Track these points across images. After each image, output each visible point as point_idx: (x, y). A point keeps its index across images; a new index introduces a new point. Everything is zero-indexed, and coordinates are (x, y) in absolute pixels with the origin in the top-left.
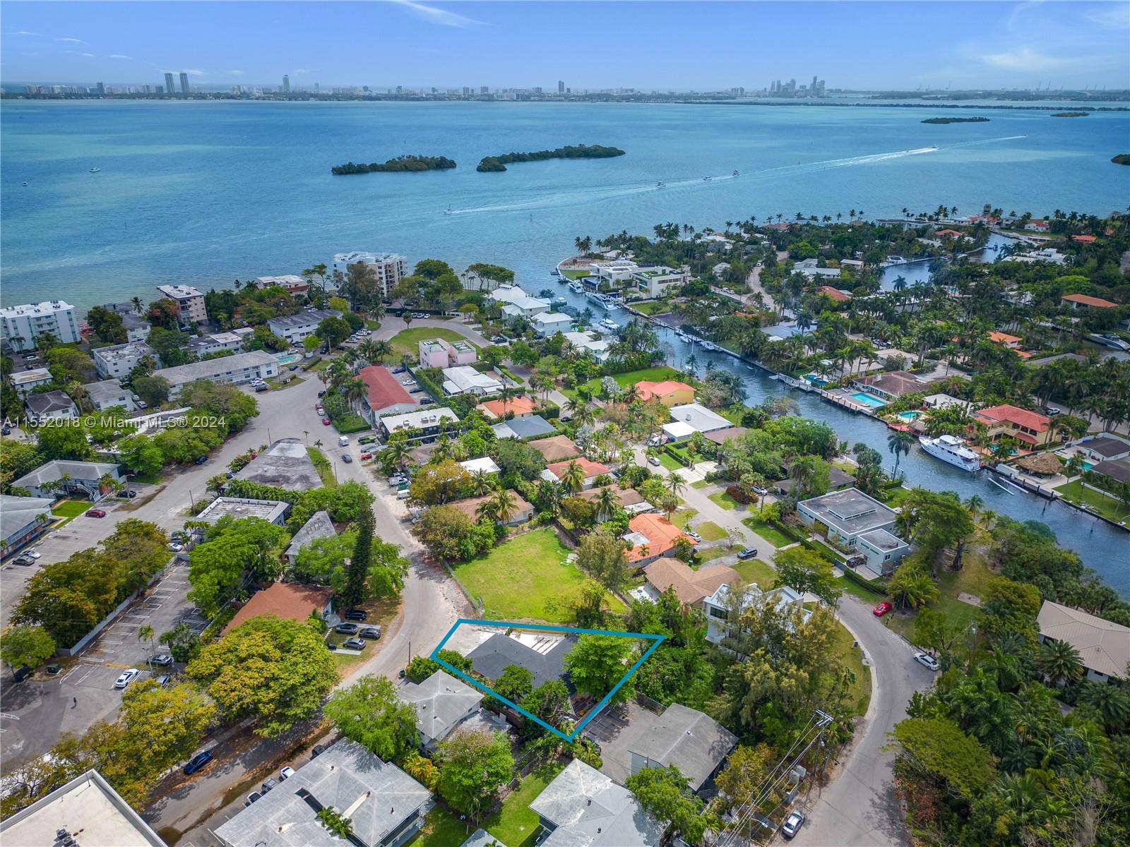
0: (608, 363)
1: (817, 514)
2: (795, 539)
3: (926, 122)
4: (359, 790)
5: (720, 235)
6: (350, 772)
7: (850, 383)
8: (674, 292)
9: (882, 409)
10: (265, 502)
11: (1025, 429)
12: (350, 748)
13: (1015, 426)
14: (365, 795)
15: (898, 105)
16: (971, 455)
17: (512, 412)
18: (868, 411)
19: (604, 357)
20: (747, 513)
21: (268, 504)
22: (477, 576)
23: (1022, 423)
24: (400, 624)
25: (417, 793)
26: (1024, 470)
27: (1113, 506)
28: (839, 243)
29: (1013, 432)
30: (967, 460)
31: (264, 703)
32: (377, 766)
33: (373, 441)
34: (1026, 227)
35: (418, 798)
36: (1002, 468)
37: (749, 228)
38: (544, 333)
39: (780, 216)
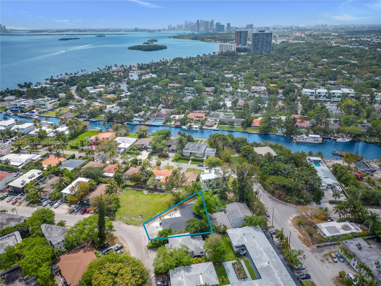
0: (71, 134)
1: (190, 151)
2: (189, 160)
3: (60, 40)
4: (197, 275)
5: (44, 84)
6: (187, 274)
7: (148, 119)
8: (56, 106)
9: (164, 123)
10: (7, 236)
11: (200, 117)
12: (177, 270)
13: (197, 117)
14: (200, 275)
15: (42, 35)
16: (197, 126)
17: (60, 161)
18: (160, 124)
19: (67, 133)
20: (171, 159)
21: (8, 236)
22: (126, 212)
23: (198, 116)
24: (123, 239)
25: (209, 264)
26: (208, 126)
27: (230, 128)
28: (93, 80)
29: (197, 119)
30: (196, 128)
31: (137, 281)
32: (190, 268)
33: (7, 196)
34: (132, 69)
35: (211, 265)
36: (203, 128)
37: (52, 80)
38: (24, 132)
39: (61, 75)
